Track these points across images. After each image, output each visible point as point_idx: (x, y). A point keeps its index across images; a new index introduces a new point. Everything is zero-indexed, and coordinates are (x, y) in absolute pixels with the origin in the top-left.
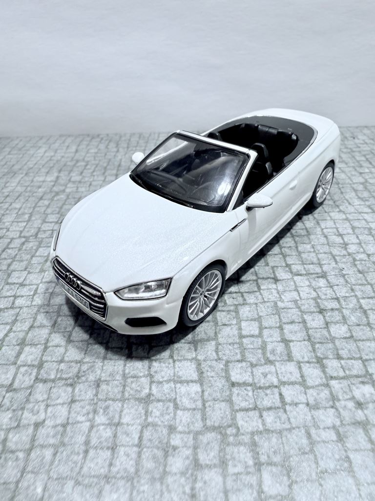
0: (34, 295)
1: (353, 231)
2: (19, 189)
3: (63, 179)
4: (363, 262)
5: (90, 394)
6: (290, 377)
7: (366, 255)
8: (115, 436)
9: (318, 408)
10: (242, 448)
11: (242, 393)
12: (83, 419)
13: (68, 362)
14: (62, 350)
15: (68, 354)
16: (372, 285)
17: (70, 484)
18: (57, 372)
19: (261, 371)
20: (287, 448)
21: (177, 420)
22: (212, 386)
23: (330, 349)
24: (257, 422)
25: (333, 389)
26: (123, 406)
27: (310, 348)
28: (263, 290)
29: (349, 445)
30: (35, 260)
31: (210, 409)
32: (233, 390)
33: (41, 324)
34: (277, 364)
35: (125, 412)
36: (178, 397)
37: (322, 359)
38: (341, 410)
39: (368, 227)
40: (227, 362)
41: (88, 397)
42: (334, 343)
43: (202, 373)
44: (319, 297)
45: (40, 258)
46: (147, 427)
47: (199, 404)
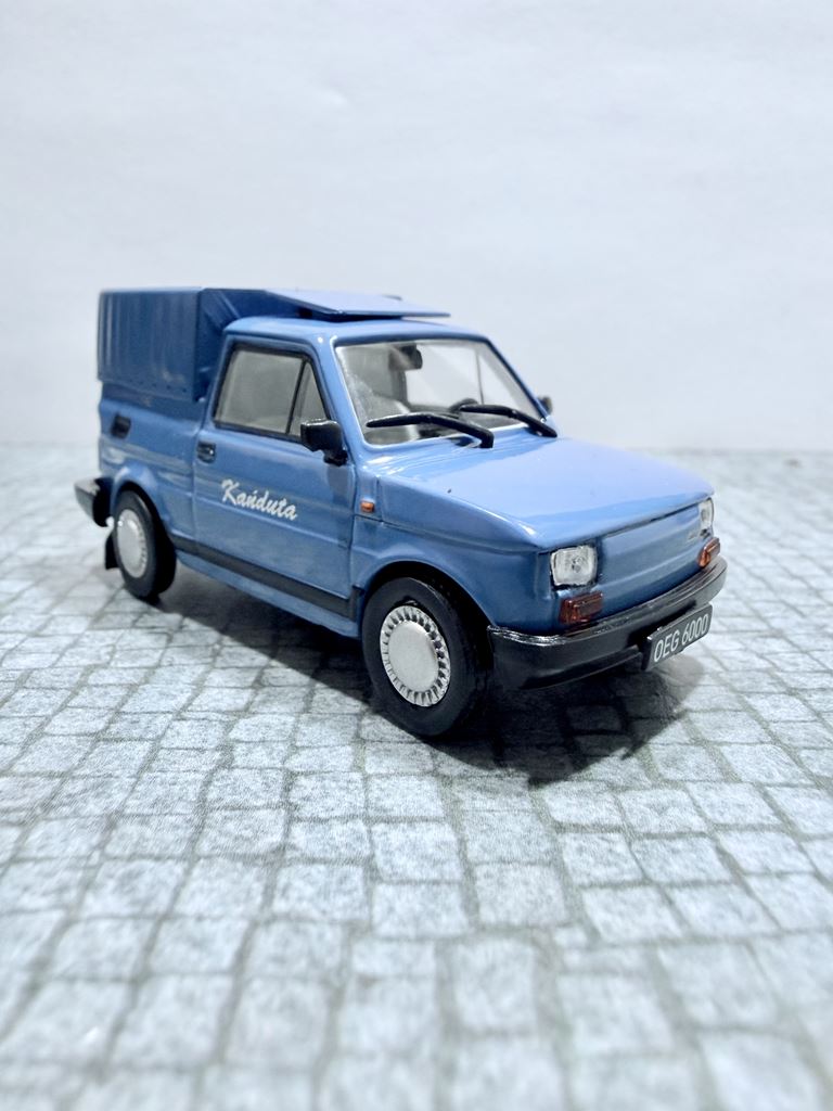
6: (742, 814)
11: (593, 846)
19: (645, 801)
22: (491, 828)
27: (787, 759)
31: (489, 881)
32: (560, 840)
34: (690, 786)
36: (378, 853)
41: (70, 850)
43: (457, 802)
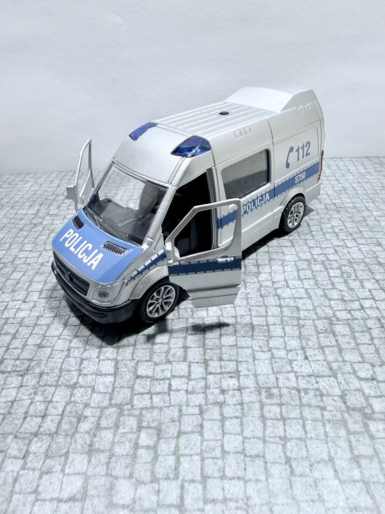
0: (4, 310)
1: (269, 263)
2: (5, 221)
3: (42, 213)
4: (267, 288)
5: (34, 382)
7: (271, 283)
8: (46, 409)
9: (193, 394)
10: (132, 417)
12: (26, 398)
13: (22, 360)
14: (19, 351)
15: (22, 354)
16: (266, 306)
17: (11, 437)
18: (13, 367)
20: (162, 418)
21: (92, 400)
23: (217, 353)
24: (148, 402)
25: (208, 381)
26: (56, 390)
28: (181, 309)
29: (205, 417)
30: (9, 282)
33: (6, 332)
35: (56, 394)
37: (208, 360)
38: (209, 395)
39: (283, 258)
40: (138, 361)
42: (221, 349)
44: (222, 315)
45: (13, 281)
46: (69, 403)
47: (110, 390)
